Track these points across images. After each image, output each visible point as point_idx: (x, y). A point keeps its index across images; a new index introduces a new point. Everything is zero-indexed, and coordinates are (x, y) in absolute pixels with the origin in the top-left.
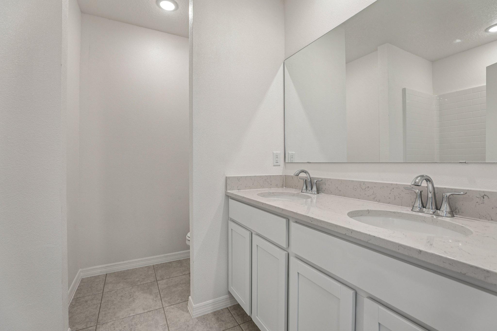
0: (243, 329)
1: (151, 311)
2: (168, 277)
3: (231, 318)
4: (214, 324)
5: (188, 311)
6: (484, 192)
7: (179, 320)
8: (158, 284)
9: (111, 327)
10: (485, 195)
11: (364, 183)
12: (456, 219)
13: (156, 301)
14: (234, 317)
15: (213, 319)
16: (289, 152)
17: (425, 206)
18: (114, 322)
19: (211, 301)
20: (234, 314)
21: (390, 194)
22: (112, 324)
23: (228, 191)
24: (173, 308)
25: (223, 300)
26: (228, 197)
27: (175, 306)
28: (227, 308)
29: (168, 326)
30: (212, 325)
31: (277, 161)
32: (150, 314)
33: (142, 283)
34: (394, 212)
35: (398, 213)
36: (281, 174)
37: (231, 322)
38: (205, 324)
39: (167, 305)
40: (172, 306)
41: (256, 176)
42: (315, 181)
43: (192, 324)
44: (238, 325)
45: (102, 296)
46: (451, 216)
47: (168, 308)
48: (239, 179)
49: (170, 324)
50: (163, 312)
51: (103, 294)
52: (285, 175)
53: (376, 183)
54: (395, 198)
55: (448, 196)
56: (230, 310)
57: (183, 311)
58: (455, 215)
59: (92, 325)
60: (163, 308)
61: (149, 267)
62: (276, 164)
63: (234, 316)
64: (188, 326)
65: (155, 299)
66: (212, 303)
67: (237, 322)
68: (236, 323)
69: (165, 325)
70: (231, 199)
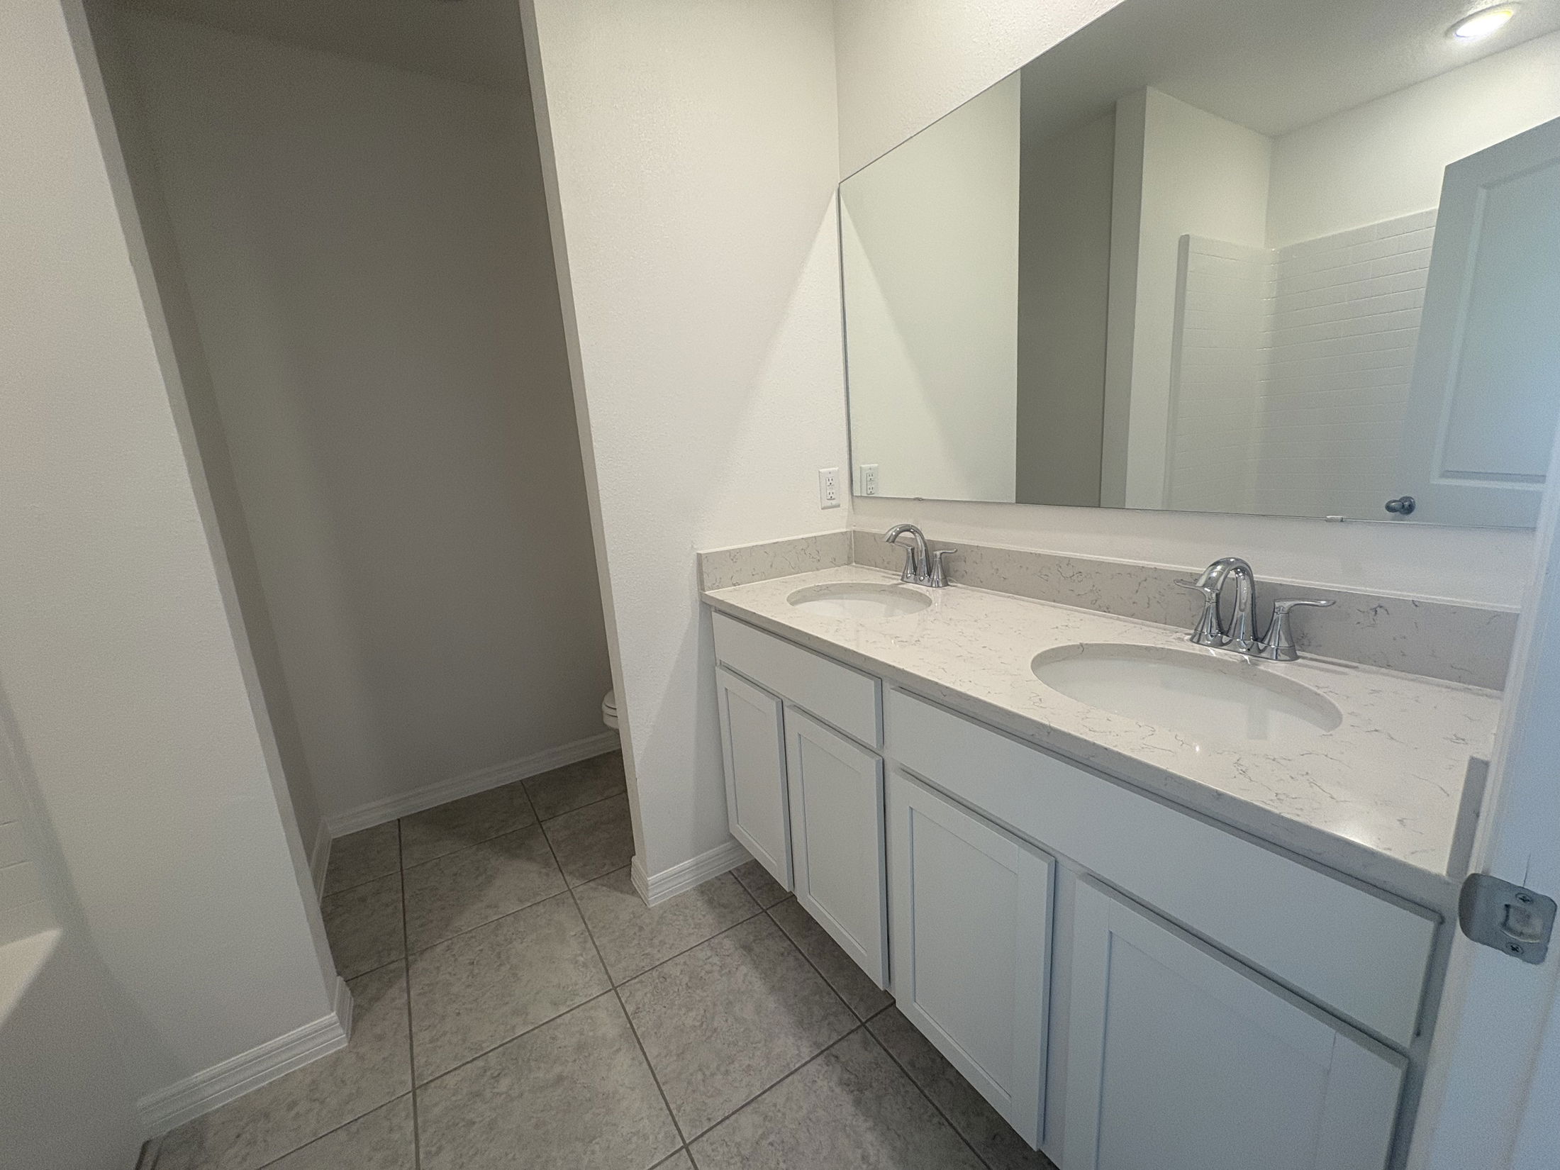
0: (775, 920)
1: (542, 903)
2: (567, 809)
3: (742, 896)
4: (704, 916)
5: (634, 892)
6: (1378, 598)
7: (617, 918)
8: (543, 831)
9: (447, 956)
10: (1381, 607)
11: (1069, 561)
12: (1300, 665)
13: (547, 875)
14: (749, 893)
15: (699, 904)
16: (861, 464)
17: (1226, 629)
18: (450, 942)
19: (687, 863)
20: (750, 887)
21: (1137, 592)
22: (447, 949)
23: (707, 593)
24: (595, 889)
25: (718, 855)
26: (709, 608)
27: (598, 881)
28: (730, 871)
29: (590, 935)
30: (700, 919)
31: (831, 495)
32: (541, 909)
33: (501, 833)
34: (1146, 648)
35: (1157, 649)
36: (844, 530)
37: (744, 905)
38: (681, 917)
39: (578, 882)
40: (592, 884)
41: (777, 543)
42: (938, 553)
43: (650, 924)
44: (761, 911)
45: (403, 879)
46: (1288, 658)
47: (581, 888)
48: (733, 555)
49: (595, 930)
50: (572, 901)
51: (402, 875)
52: (854, 531)
53: (1101, 563)
54: (1148, 604)
55: (1286, 609)
56: (739, 876)
57: (622, 892)
58: (1299, 650)
59: (394, 958)
60: (570, 890)
61: (510, 788)
62: (829, 503)
63: (749, 891)
64: (641, 929)
65: (544, 871)
66: (694, 866)
67: (758, 904)
68: (757, 907)
69: (582, 934)
70: (716, 611)
